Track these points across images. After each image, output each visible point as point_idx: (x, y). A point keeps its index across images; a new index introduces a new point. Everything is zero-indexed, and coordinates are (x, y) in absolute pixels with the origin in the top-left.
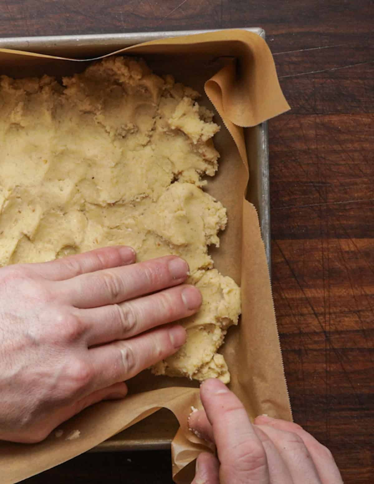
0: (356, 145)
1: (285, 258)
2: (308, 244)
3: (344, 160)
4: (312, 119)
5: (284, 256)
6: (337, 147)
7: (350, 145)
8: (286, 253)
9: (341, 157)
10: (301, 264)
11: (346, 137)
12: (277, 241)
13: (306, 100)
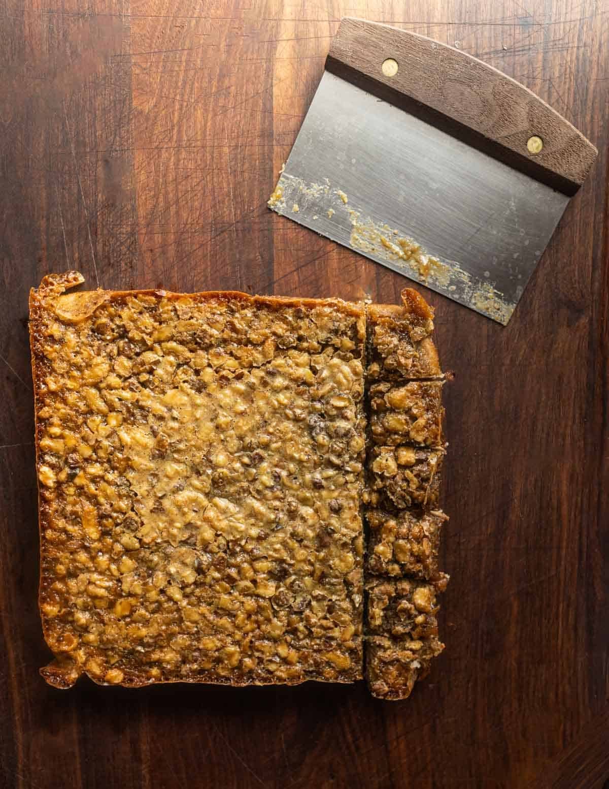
0: (170, 189)
1: (295, 271)
2: (278, 244)
3: (187, 203)
4: (142, 237)
5: (292, 272)
6: (173, 209)
7: (171, 195)
8: (288, 270)
9: (183, 206)
10: (301, 254)
11: (161, 199)
12: (275, 280)
13: (122, 244)
